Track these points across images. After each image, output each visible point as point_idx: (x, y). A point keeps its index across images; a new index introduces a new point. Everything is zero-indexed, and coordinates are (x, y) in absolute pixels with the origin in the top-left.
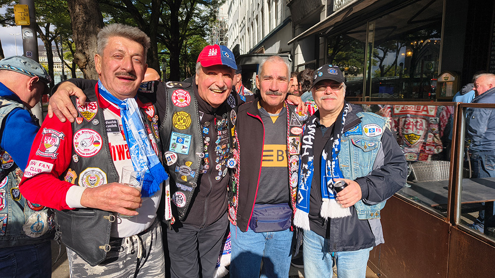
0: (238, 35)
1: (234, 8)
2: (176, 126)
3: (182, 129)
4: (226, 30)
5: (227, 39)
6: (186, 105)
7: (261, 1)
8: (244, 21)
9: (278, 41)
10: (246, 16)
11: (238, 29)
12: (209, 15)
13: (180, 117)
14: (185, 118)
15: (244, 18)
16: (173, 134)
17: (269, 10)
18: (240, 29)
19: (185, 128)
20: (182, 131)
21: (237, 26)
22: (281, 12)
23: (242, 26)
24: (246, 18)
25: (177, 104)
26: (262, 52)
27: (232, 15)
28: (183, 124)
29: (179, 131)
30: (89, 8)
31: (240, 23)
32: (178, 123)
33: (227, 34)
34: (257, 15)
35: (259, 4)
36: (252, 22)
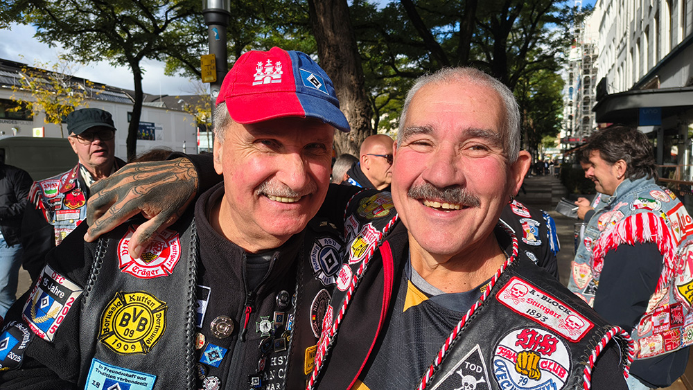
0: (613, 62)
1: (609, 21)
2: (110, 340)
3: (130, 351)
4: (595, 57)
5: (595, 71)
6: (161, 272)
7: (656, 3)
8: (624, 39)
9: (686, 65)
10: (628, 31)
11: (614, 52)
12: (563, 37)
13: (130, 310)
14: (146, 315)
15: (625, 34)
16: (96, 364)
17: (671, 13)
18: (618, 52)
19: (139, 348)
20: (126, 359)
21: (613, 47)
23: (621, 46)
24: (628, 34)
25: (130, 269)
26: (655, 86)
27: (605, 31)
28: (137, 335)
29: (114, 358)
30: (341, 51)
31: (618, 42)
32: (121, 330)
33: (596, 62)
34: (648, 27)
35: (651, 7)
36: (639, 39)
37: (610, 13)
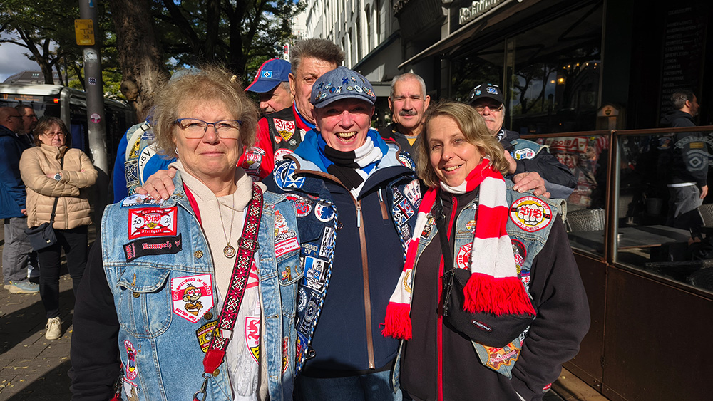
1: (315, 18)
9: (382, 64)
10: (334, 29)
12: (280, 27)
15: (331, 32)
17: (368, 21)
22: (386, 24)
24: (334, 32)
27: (313, 27)
30: (141, 21)
34: (350, 29)
35: (352, 13)
36: (343, 38)
37: (316, 11)
